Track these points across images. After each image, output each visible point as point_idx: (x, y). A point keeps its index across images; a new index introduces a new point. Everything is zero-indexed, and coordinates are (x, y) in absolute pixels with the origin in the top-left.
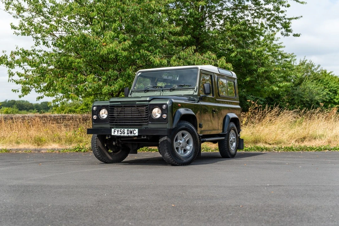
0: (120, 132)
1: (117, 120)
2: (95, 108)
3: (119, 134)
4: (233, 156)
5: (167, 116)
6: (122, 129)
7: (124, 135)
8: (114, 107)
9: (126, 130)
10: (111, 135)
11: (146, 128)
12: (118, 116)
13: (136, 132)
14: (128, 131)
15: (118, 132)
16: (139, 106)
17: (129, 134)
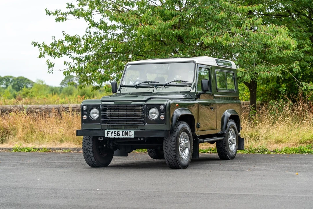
0: (114, 133)
1: (109, 121)
2: (85, 107)
3: (113, 136)
4: (233, 158)
5: (165, 118)
6: (117, 131)
7: (118, 137)
8: (106, 106)
9: (121, 131)
10: (104, 137)
11: (142, 130)
12: (111, 116)
13: (132, 134)
14: (123, 133)
15: (112, 134)
16: (135, 106)
17: (125, 137)
